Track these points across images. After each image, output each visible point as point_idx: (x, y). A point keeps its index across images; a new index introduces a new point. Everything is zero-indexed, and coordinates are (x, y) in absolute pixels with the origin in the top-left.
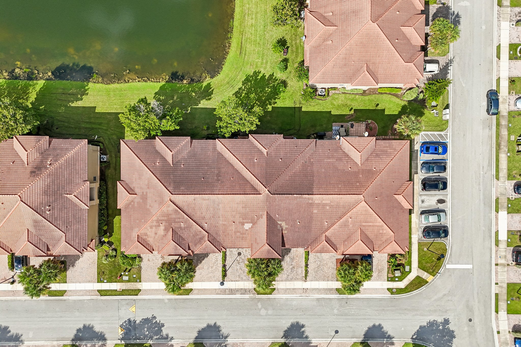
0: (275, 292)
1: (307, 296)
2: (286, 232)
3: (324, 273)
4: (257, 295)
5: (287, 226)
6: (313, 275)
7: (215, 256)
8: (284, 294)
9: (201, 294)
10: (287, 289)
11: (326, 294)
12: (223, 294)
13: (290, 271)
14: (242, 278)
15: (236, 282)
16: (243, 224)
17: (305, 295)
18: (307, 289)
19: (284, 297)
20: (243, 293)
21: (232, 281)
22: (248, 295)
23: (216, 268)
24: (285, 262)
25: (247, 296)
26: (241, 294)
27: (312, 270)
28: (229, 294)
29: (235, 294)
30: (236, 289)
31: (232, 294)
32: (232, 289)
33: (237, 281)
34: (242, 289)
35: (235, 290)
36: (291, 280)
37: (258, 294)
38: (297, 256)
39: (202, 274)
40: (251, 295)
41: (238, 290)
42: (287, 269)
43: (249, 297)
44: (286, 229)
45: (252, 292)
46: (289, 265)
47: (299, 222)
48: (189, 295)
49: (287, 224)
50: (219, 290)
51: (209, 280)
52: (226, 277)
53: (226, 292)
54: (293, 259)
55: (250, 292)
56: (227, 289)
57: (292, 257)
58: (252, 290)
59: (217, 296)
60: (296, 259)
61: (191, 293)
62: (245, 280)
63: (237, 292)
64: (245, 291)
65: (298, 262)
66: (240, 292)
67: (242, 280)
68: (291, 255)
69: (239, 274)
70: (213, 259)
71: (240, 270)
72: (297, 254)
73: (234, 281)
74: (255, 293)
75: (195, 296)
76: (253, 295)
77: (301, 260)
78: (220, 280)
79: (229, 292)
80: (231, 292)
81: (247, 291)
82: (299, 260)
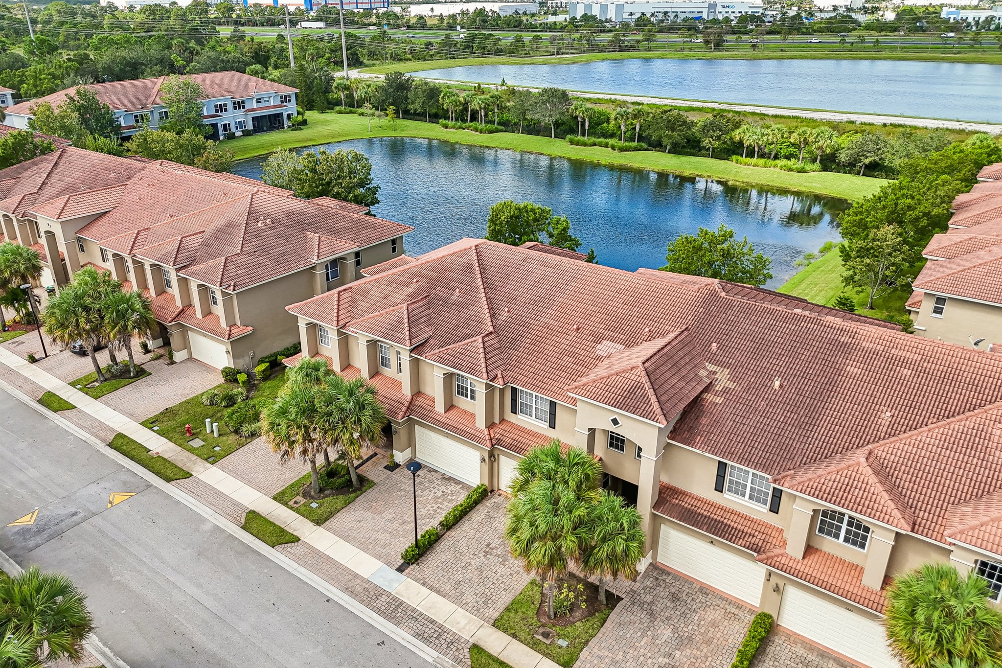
2: (719, 400)
5: (731, 385)
7: (438, 505)
9: (305, 565)
12: (362, 602)
14: (462, 594)
15: (433, 594)
16: (599, 339)
20: (426, 635)
21: (423, 584)
22: (435, 654)
24: (649, 633)
25: (428, 653)
26: (417, 635)
28: (379, 612)
29: (397, 624)
30: (414, 610)
31: (390, 617)
32: (401, 603)
33: (438, 592)
34: (433, 622)
35: (409, 613)
38: (708, 642)
39: (361, 523)
40: (447, 659)
41: (418, 617)
42: (642, 658)
43: (430, 660)
44: (726, 391)
45: (458, 649)
46: (657, 650)
47: (777, 384)
48: (273, 547)
49: (733, 378)
50: (364, 584)
51: (364, 546)
52: (418, 564)
53: (377, 602)
54: (684, 641)
55: (452, 647)
56: (389, 594)
57: (686, 634)
58: (463, 645)
59: (341, 594)
60: (698, 649)
61: (283, 546)
62: (464, 605)
63: (409, 621)
64: (435, 636)
65: (699, 661)
66: (418, 625)
67: (458, 600)
68: (683, 625)
69: (461, 579)
70: (427, 508)
71: (476, 573)
72: (710, 635)
73: (431, 588)
74: (463, 660)
75: (286, 560)
76: (451, 662)
77: (718, 662)
78: (394, 563)
79: (386, 606)
80: (391, 609)
81: (444, 637)
82: (710, 659)
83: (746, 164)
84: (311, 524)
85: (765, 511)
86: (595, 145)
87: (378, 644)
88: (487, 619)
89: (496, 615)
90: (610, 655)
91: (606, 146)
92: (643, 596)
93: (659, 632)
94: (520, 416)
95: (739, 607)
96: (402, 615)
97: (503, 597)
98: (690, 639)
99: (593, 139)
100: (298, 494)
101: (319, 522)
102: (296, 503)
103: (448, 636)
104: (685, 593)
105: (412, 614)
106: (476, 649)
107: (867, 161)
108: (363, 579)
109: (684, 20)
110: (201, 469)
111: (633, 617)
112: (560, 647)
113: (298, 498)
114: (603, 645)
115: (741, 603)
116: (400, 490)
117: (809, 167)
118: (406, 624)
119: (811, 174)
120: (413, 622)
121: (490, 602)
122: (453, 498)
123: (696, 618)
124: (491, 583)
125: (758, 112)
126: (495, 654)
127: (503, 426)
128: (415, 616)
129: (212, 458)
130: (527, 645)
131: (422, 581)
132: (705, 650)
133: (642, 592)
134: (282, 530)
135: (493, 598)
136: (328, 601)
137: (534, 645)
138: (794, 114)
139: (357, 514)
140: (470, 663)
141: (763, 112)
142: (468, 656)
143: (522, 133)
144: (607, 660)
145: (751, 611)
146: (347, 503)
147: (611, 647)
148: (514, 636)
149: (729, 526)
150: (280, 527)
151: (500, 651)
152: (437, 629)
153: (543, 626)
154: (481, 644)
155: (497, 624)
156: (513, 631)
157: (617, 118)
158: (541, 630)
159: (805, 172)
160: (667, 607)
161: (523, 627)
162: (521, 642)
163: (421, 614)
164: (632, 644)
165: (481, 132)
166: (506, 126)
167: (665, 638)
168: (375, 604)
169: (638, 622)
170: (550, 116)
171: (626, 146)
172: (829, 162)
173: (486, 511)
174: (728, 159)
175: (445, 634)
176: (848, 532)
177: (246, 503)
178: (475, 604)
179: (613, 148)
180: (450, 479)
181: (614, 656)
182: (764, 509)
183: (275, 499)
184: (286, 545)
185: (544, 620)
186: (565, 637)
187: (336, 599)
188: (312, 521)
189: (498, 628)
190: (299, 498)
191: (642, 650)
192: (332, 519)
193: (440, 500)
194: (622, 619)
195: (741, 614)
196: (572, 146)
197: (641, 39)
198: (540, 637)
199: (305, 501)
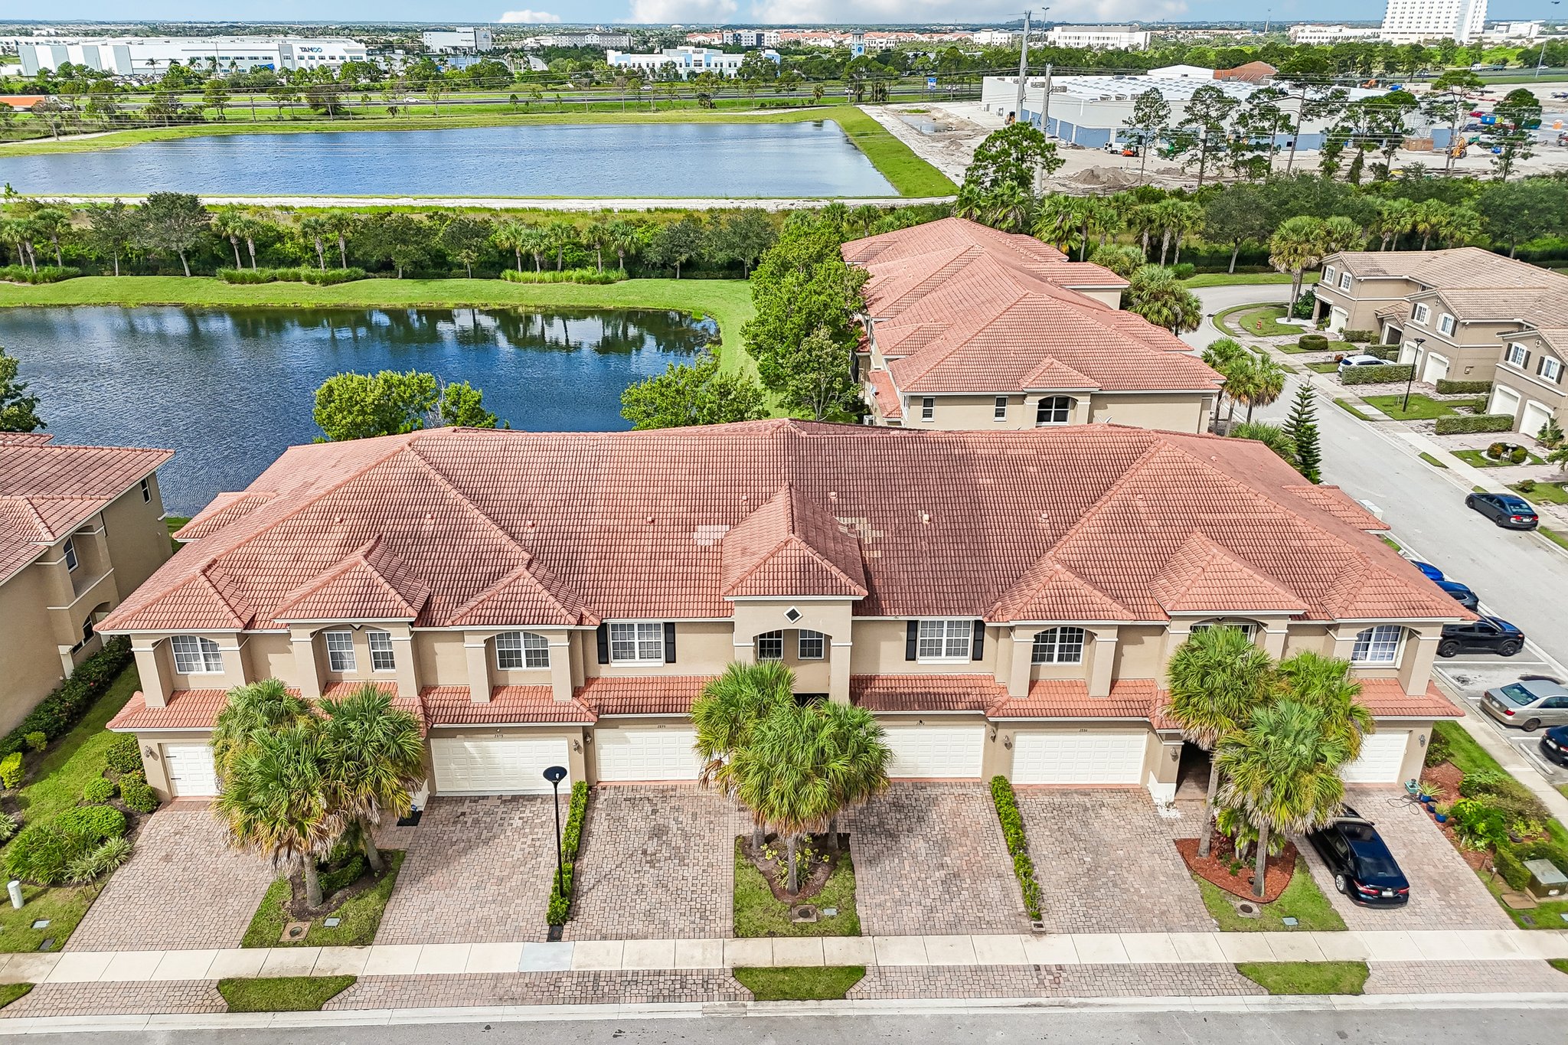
0: (863, 984)
1: (1074, 1006)
2: (878, 554)
3: (1136, 898)
4: (750, 1004)
5: (880, 534)
6: (1073, 906)
7: (530, 837)
8: (924, 993)
9: (400, 1004)
10: (939, 969)
11: (1189, 993)
12: (539, 1002)
13: (936, 892)
14: (665, 923)
15: (629, 942)
16: (690, 527)
17: (1057, 1000)
18: (1060, 968)
19: (928, 1013)
20: (666, 992)
21: (604, 938)
22: (699, 1006)
23: (524, 883)
24: (905, 854)
25: (688, 1010)
26: (654, 999)
27: (1058, 886)
28: (574, 1000)
29: (616, 1000)
30: (621, 974)
31: (598, 998)
32: (597, 976)
33: (633, 937)
34: (659, 973)
35: (618, 980)
36: (953, 927)
37: (758, 997)
38: (965, 833)
39: (437, 910)
40: (718, 1003)
41: (635, 978)
42: (919, 883)
43: (699, 1015)
44: (877, 543)
45: (719, 985)
46: (926, 867)
47: (926, 517)
48: (320, 1009)
49: (877, 525)
50: (521, 981)
51: (472, 933)
52: (572, 919)
53: (562, 990)
54: (943, 845)
55: (710, 986)
56: (570, 974)
57: (939, 837)
58: (722, 977)
59: (499, 1010)
60: (961, 845)
61: (335, 999)
62: (681, 934)
63: (628, 989)
64: (678, 986)
65: (972, 855)
66: (645, 987)
67: (665, 931)
68: (928, 830)
69: (648, 907)
70: (517, 849)
71: (659, 891)
72: (960, 826)
73: (618, 937)
74: (737, 992)
75: (361, 1014)
76: (725, 1003)
77: (988, 848)
78: (538, 934)
79: (579, 988)
80: (590, 988)
81: (692, 982)
82: (979, 849)
83: (526, 281)
84: (354, 950)
85: (968, 662)
86: (275, 279)
87: (615, 1036)
88: (723, 934)
89: (729, 924)
90: (887, 897)
91: (298, 279)
92: (866, 821)
93: (913, 848)
94: (615, 664)
95: (963, 786)
96: (612, 988)
97: (719, 900)
98: (945, 839)
99: (268, 271)
100: (286, 921)
101: (364, 938)
102: (293, 934)
103: (695, 977)
104: (904, 797)
105: (624, 978)
106: (738, 972)
107: (683, 258)
108: (513, 976)
109: (254, 70)
110: (47, 969)
111: (875, 847)
112: (832, 918)
113: (291, 926)
114: (871, 891)
115: (962, 781)
116: (453, 844)
117: (613, 275)
118: (627, 994)
119: (619, 283)
120: (634, 987)
121: (708, 913)
122: (544, 819)
123: (935, 816)
124: (689, 893)
125: (478, 206)
126: (769, 965)
127: (594, 687)
128: (629, 979)
129: (51, 943)
130: (795, 935)
131: (598, 937)
132: (968, 843)
133: (862, 817)
134: (312, 981)
135: (708, 907)
136: (488, 1028)
137: (803, 932)
138: (532, 206)
139: (416, 901)
140: (748, 991)
141: (486, 206)
142: (739, 986)
143: (120, 274)
144: (888, 904)
145: (978, 785)
146: (387, 896)
147: (881, 889)
148: (772, 934)
149: (939, 694)
150: (304, 978)
151: (770, 959)
152: (673, 978)
153: (794, 906)
154: (742, 963)
155: (739, 932)
156: (766, 930)
157: (306, 233)
158: (795, 912)
159: (611, 282)
160: (899, 820)
161: (774, 919)
162: (785, 936)
163: (636, 973)
164: (898, 875)
165: (34, 282)
166: (81, 266)
167: (923, 851)
168: (561, 995)
169: (885, 849)
170: (180, 240)
171: (333, 275)
172: (636, 265)
173: (604, 815)
174: (499, 278)
175: (689, 977)
176: (1061, 648)
177: (199, 976)
178: (692, 926)
179: (311, 281)
180: (515, 799)
181: (892, 896)
182: (966, 660)
183: (246, 944)
184: (340, 996)
185: (789, 900)
186: (827, 904)
187: (498, 1019)
188: (352, 944)
189: (744, 936)
190: (294, 925)
191: (913, 875)
192: (382, 927)
193: (527, 830)
194: (867, 855)
195: (969, 791)
196: (234, 286)
197: (202, 103)
198: (801, 920)
199: (308, 924)
